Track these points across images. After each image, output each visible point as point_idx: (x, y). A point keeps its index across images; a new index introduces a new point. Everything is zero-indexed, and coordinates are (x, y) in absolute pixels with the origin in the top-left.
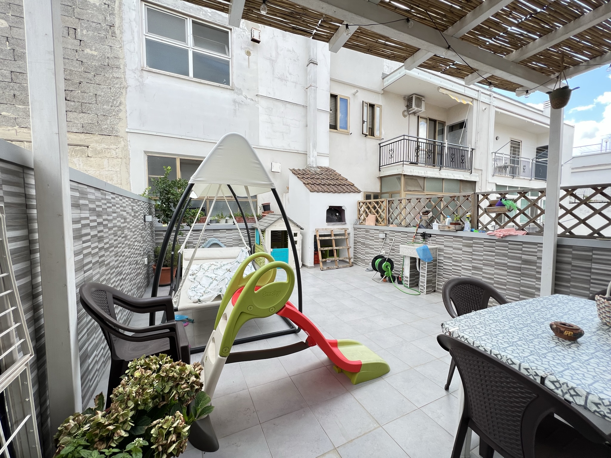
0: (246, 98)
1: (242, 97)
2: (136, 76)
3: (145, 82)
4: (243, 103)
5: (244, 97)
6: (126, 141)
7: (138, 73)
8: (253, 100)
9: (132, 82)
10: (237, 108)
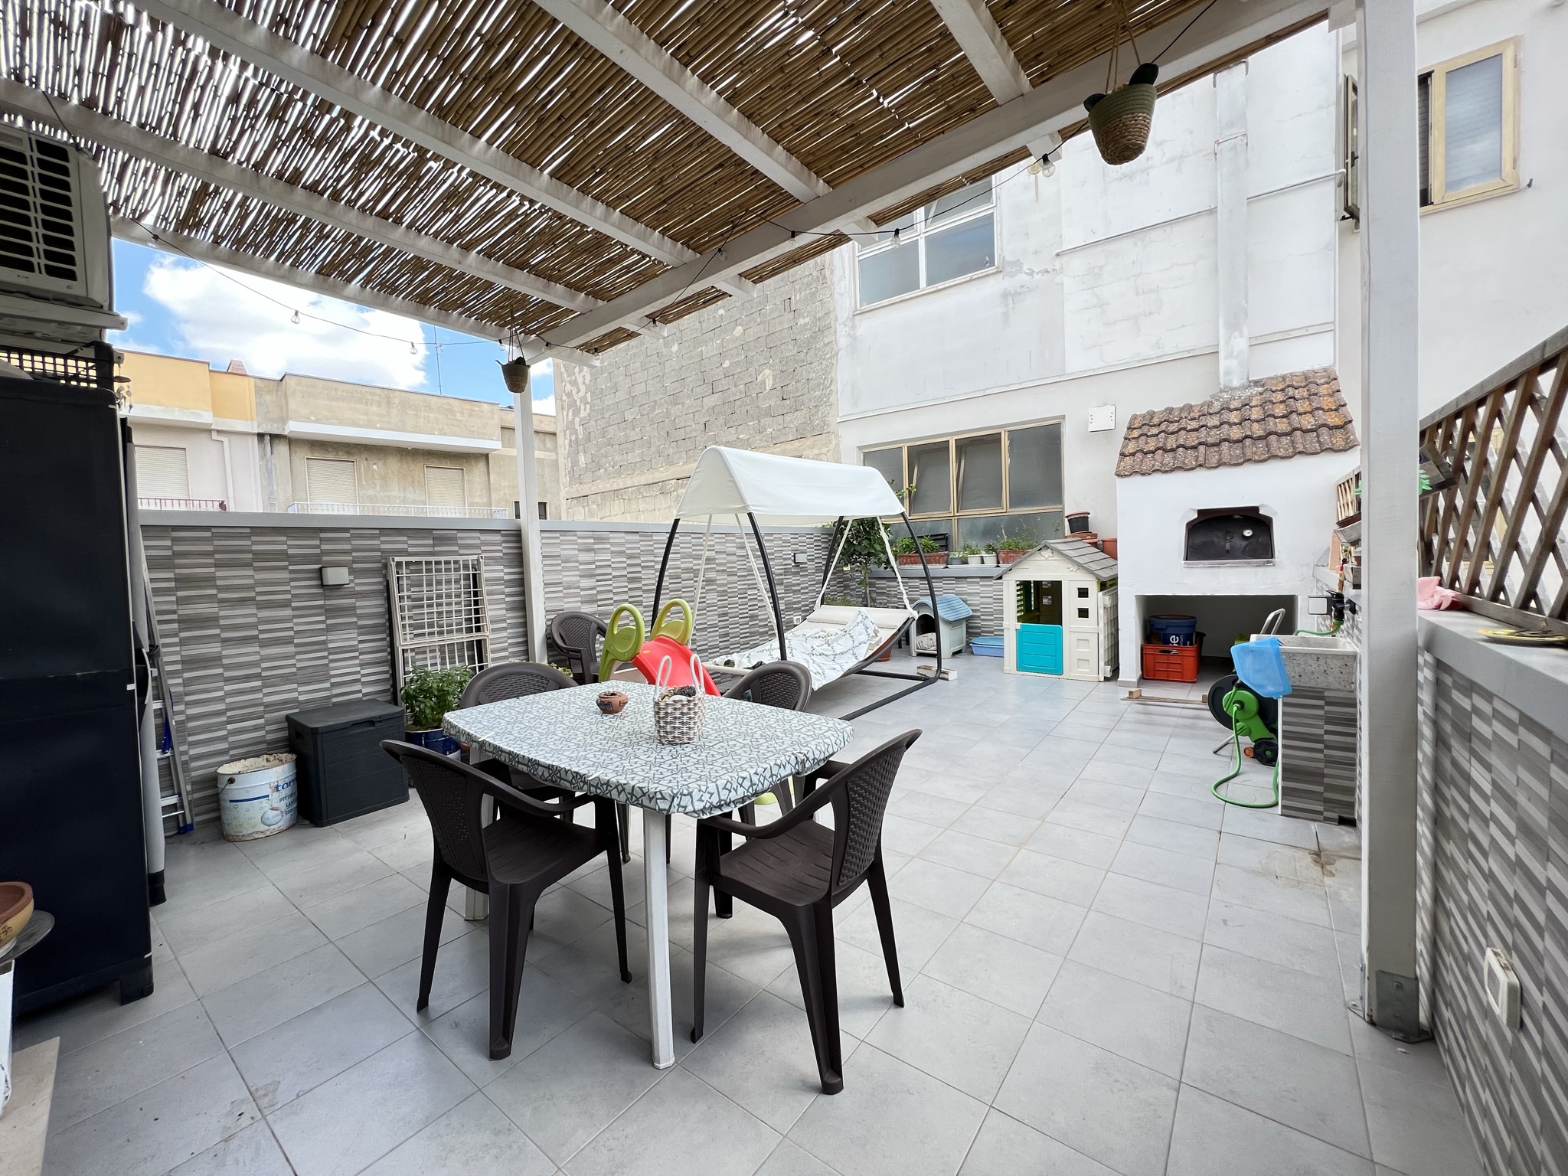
0: (1031, 273)
1: (1023, 278)
2: (847, 329)
3: (858, 334)
4: (1025, 289)
5: (1026, 273)
6: (837, 436)
7: (849, 324)
8: (1047, 272)
9: (843, 341)
10: (1011, 306)
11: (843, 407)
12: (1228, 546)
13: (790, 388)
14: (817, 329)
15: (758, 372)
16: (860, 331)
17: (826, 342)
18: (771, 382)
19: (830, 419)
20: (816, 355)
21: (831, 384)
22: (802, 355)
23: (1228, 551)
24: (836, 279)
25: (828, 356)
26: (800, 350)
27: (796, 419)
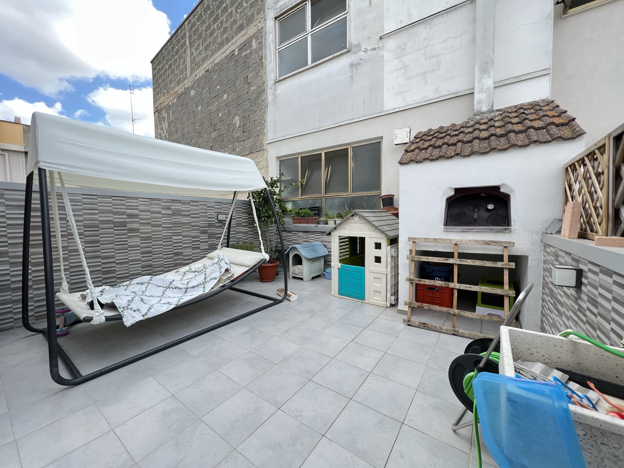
2: (272, 91)
3: (277, 93)
4: (363, 61)
5: (364, 51)
6: (267, 151)
7: (273, 88)
8: (375, 49)
9: (270, 98)
10: (355, 72)
11: (270, 135)
12: (476, 216)
13: (247, 126)
14: (259, 93)
15: (233, 118)
16: (278, 92)
17: (263, 99)
18: (239, 123)
19: (264, 142)
20: (258, 107)
21: (265, 123)
22: (252, 107)
23: (475, 220)
24: (267, 62)
25: (263, 107)
26: (252, 104)
27: (249, 143)
